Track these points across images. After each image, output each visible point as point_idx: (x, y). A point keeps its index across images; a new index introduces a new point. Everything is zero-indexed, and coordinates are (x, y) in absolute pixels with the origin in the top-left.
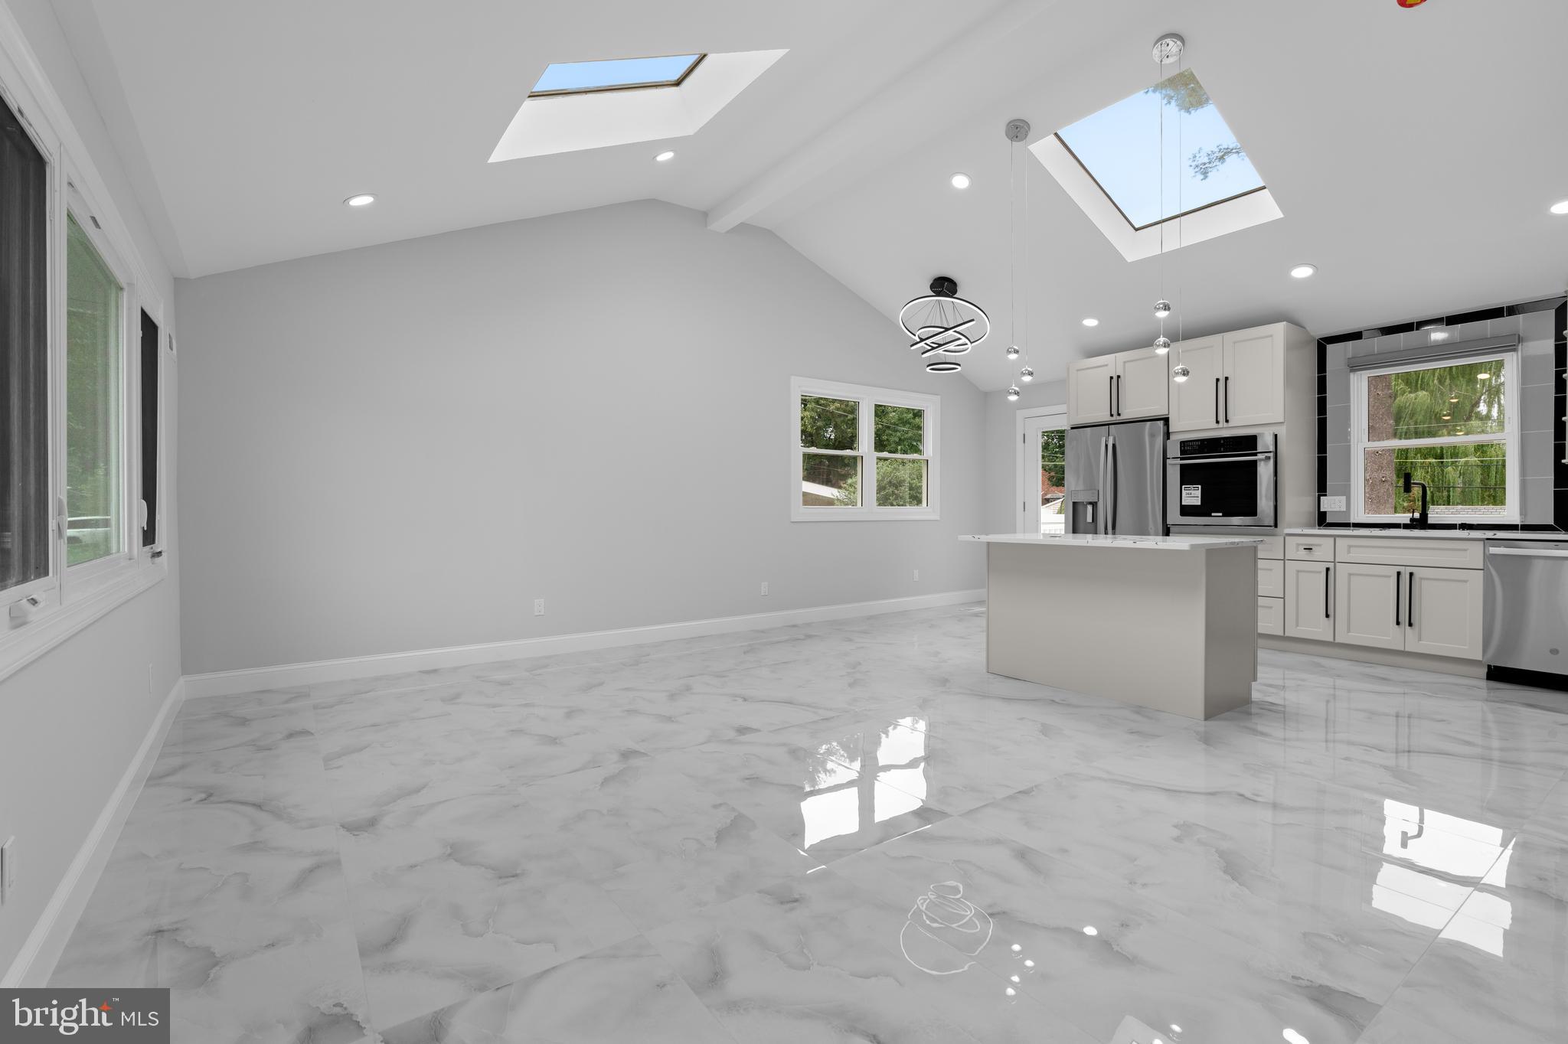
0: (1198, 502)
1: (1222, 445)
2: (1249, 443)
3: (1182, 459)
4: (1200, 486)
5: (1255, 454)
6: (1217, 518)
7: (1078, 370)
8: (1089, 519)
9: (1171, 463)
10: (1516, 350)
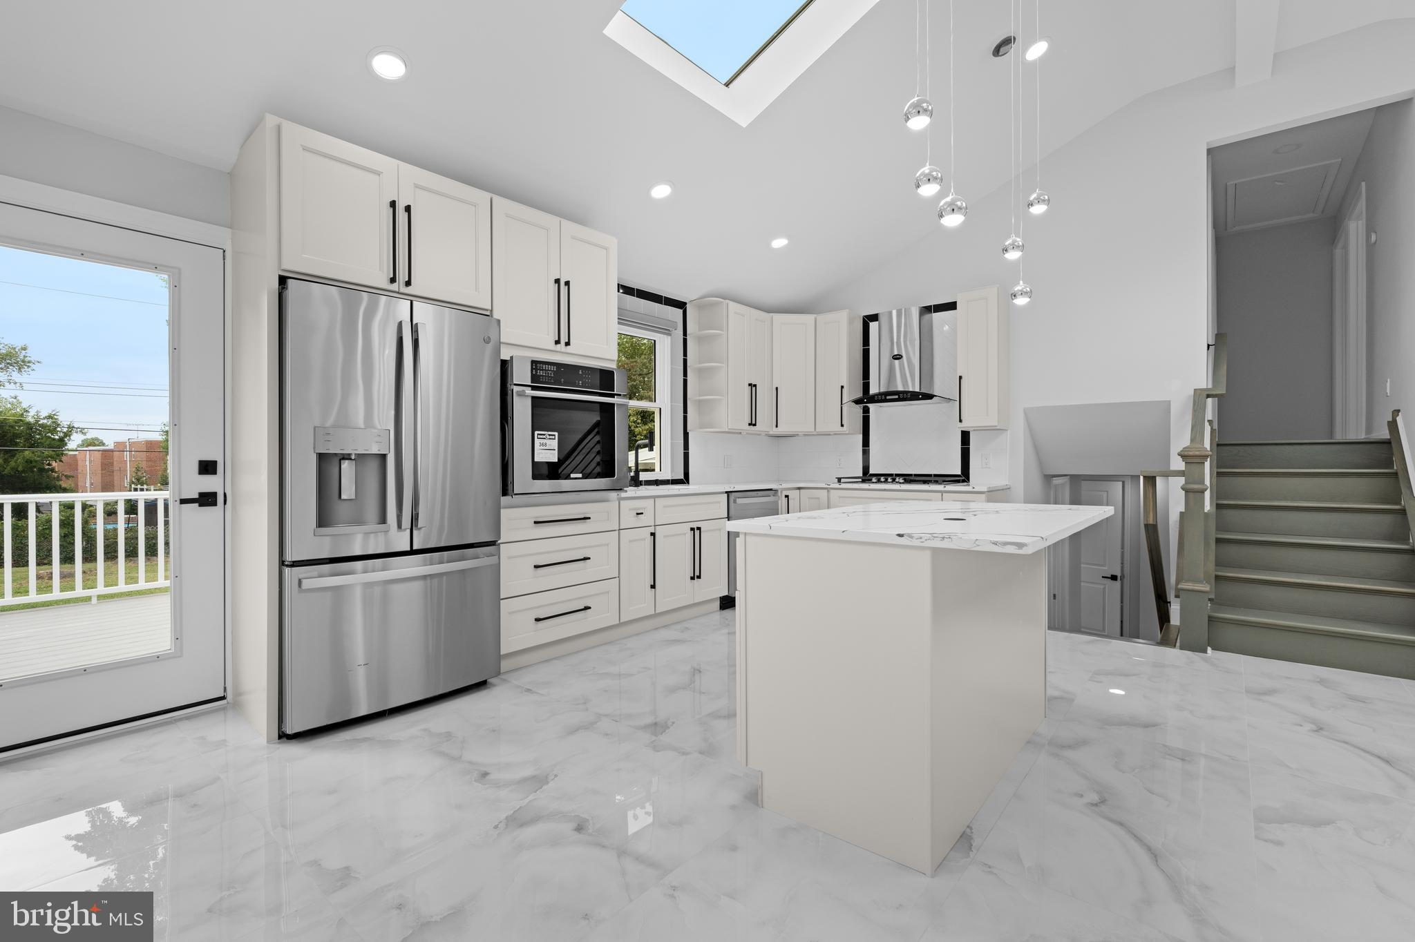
0: (553, 457)
1: (581, 378)
3: (534, 388)
4: (556, 434)
5: (612, 396)
6: (575, 481)
7: (305, 149)
8: (348, 492)
9: (521, 394)
10: (670, 335)
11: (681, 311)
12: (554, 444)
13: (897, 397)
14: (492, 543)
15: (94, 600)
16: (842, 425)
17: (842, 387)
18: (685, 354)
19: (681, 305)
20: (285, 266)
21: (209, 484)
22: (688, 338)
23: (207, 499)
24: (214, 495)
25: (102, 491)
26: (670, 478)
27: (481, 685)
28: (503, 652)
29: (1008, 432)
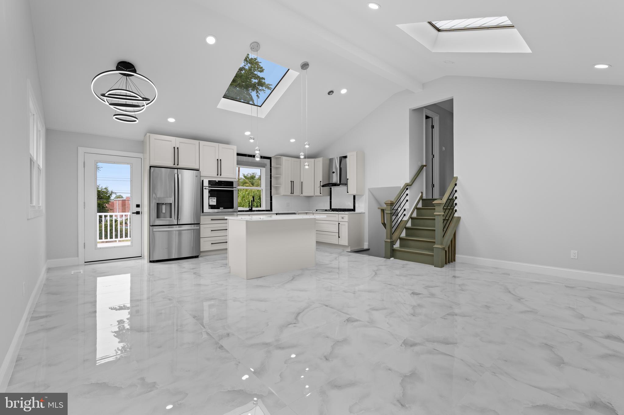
0: (215, 204)
1: (223, 184)
2: (230, 184)
3: (209, 187)
4: (216, 198)
5: (233, 188)
6: (221, 209)
7: (155, 139)
8: (164, 211)
9: (205, 188)
10: (265, 167)
11: (269, 160)
12: (215, 200)
13: (331, 185)
14: (199, 224)
15: (117, 241)
16: (321, 193)
17: (321, 181)
18: (271, 172)
19: (270, 158)
20: (151, 164)
21: (138, 209)
22: (272, 168)
23: (138, 213)
24: (139, 212)
25: (122, 212)
26: (265, 209)
27: (197, 257)
28: (201, 250)
29: (364, 196)
